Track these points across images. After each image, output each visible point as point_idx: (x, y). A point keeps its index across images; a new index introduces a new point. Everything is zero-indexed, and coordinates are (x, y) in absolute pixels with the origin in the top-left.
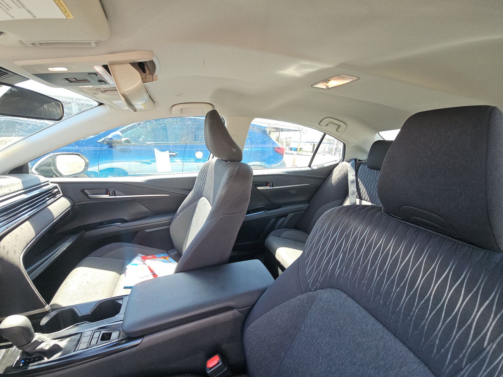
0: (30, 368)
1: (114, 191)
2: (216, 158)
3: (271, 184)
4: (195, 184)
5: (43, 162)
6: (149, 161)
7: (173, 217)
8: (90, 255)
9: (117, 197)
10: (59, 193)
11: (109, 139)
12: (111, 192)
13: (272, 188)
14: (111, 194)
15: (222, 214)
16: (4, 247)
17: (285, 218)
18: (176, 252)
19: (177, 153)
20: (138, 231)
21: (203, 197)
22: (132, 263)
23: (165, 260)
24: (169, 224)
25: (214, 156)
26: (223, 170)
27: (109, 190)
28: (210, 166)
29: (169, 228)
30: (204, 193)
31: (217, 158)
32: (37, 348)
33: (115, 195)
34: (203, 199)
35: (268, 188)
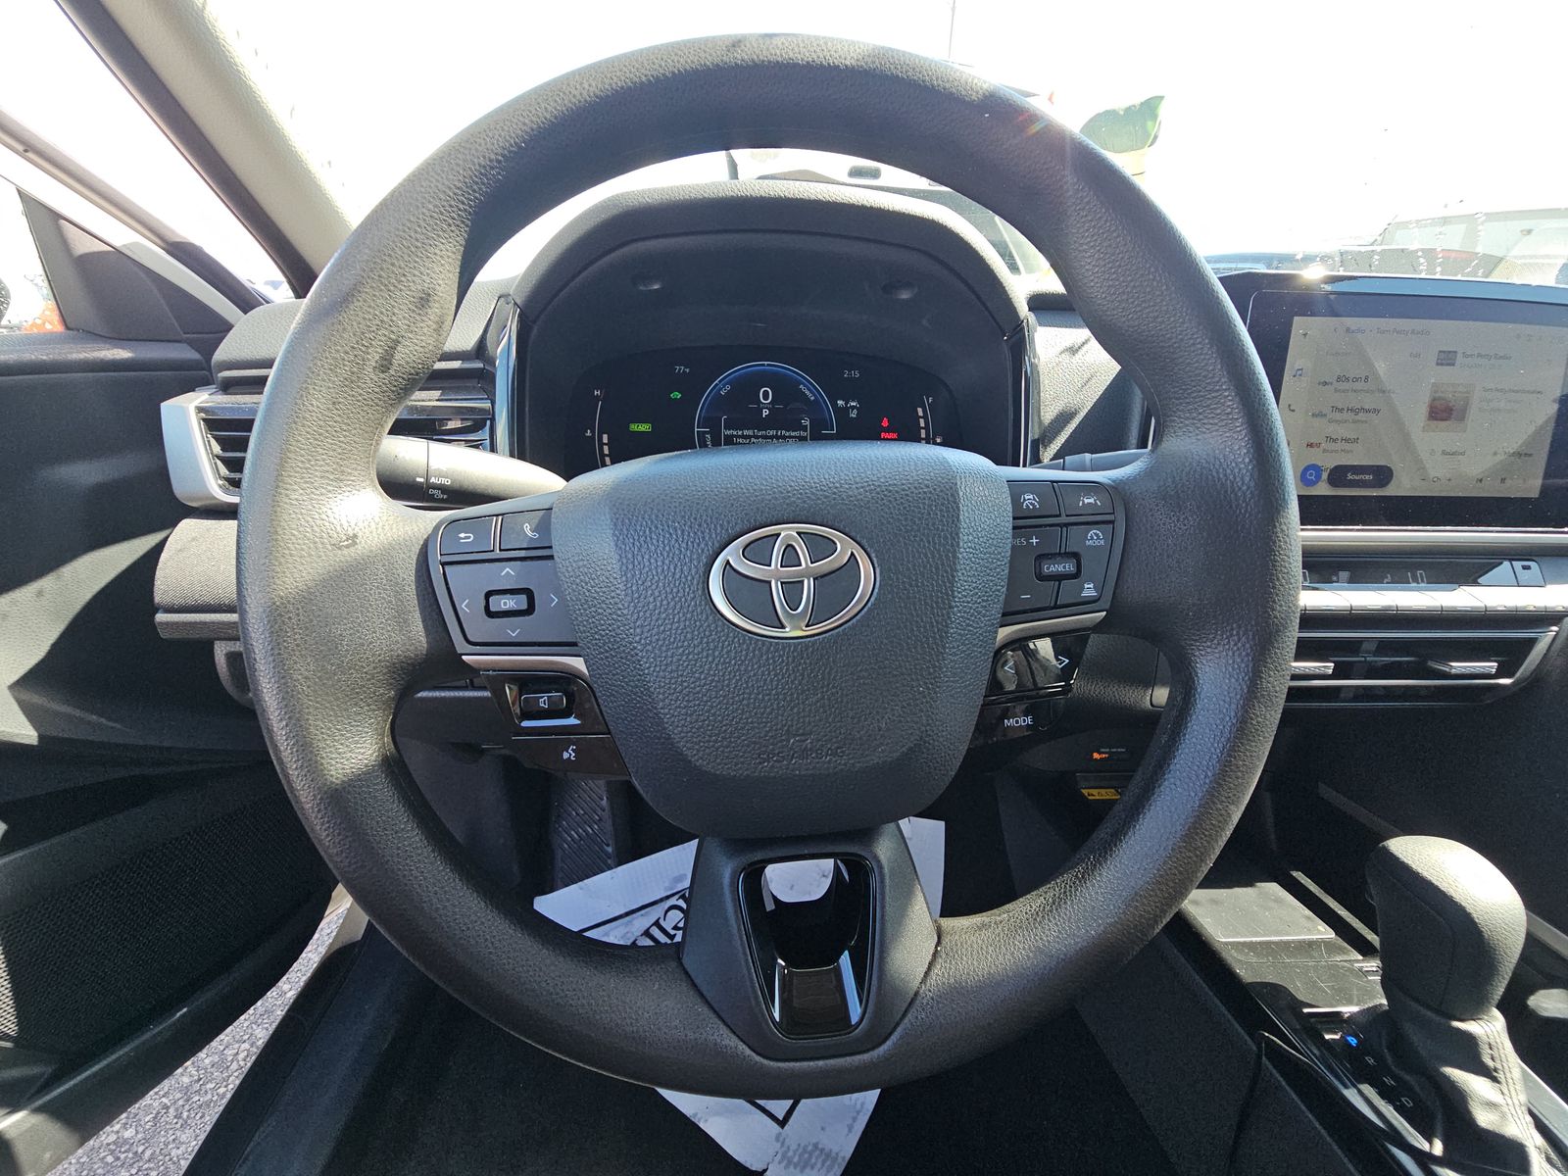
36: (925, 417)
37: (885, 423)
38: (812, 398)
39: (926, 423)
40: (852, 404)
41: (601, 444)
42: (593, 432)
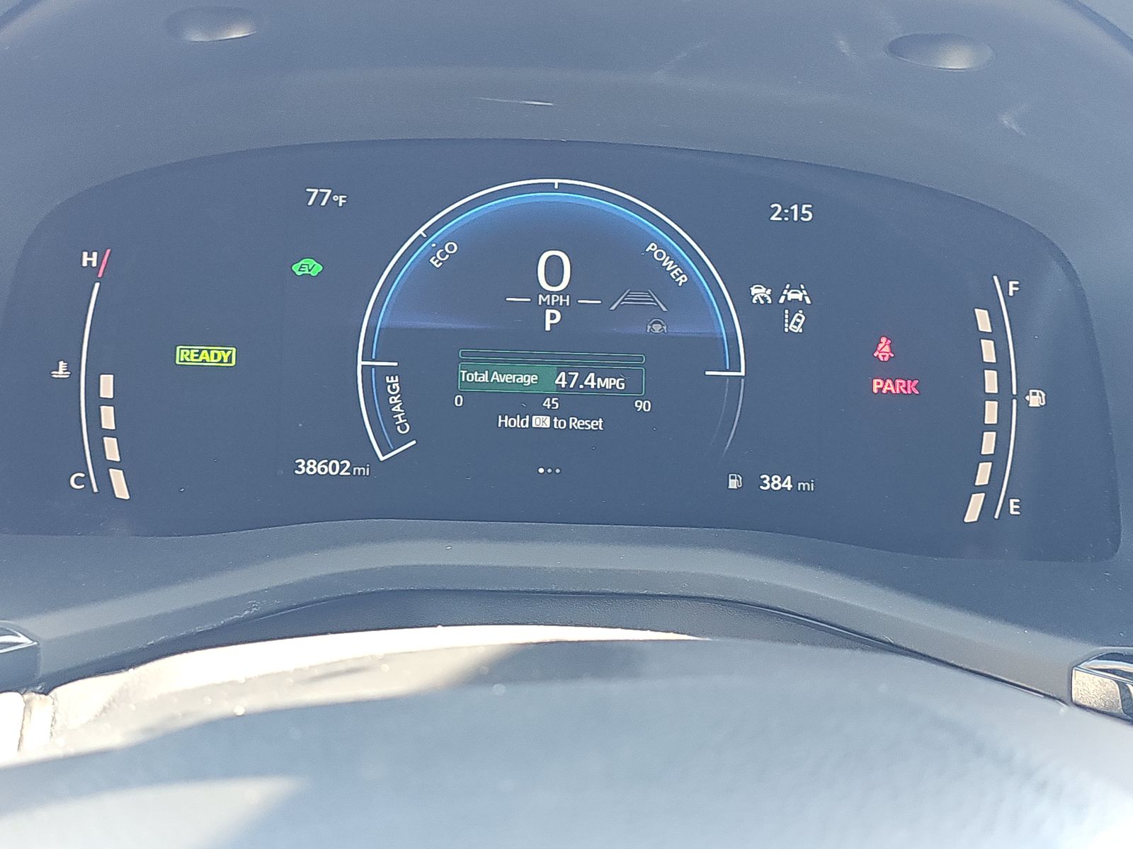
36: (997, 335)
37: (884, 350)
38: (682, 280)
39: (1001, 351)
40: (791, 296)
41: (95, 402)
42: (74, 369)
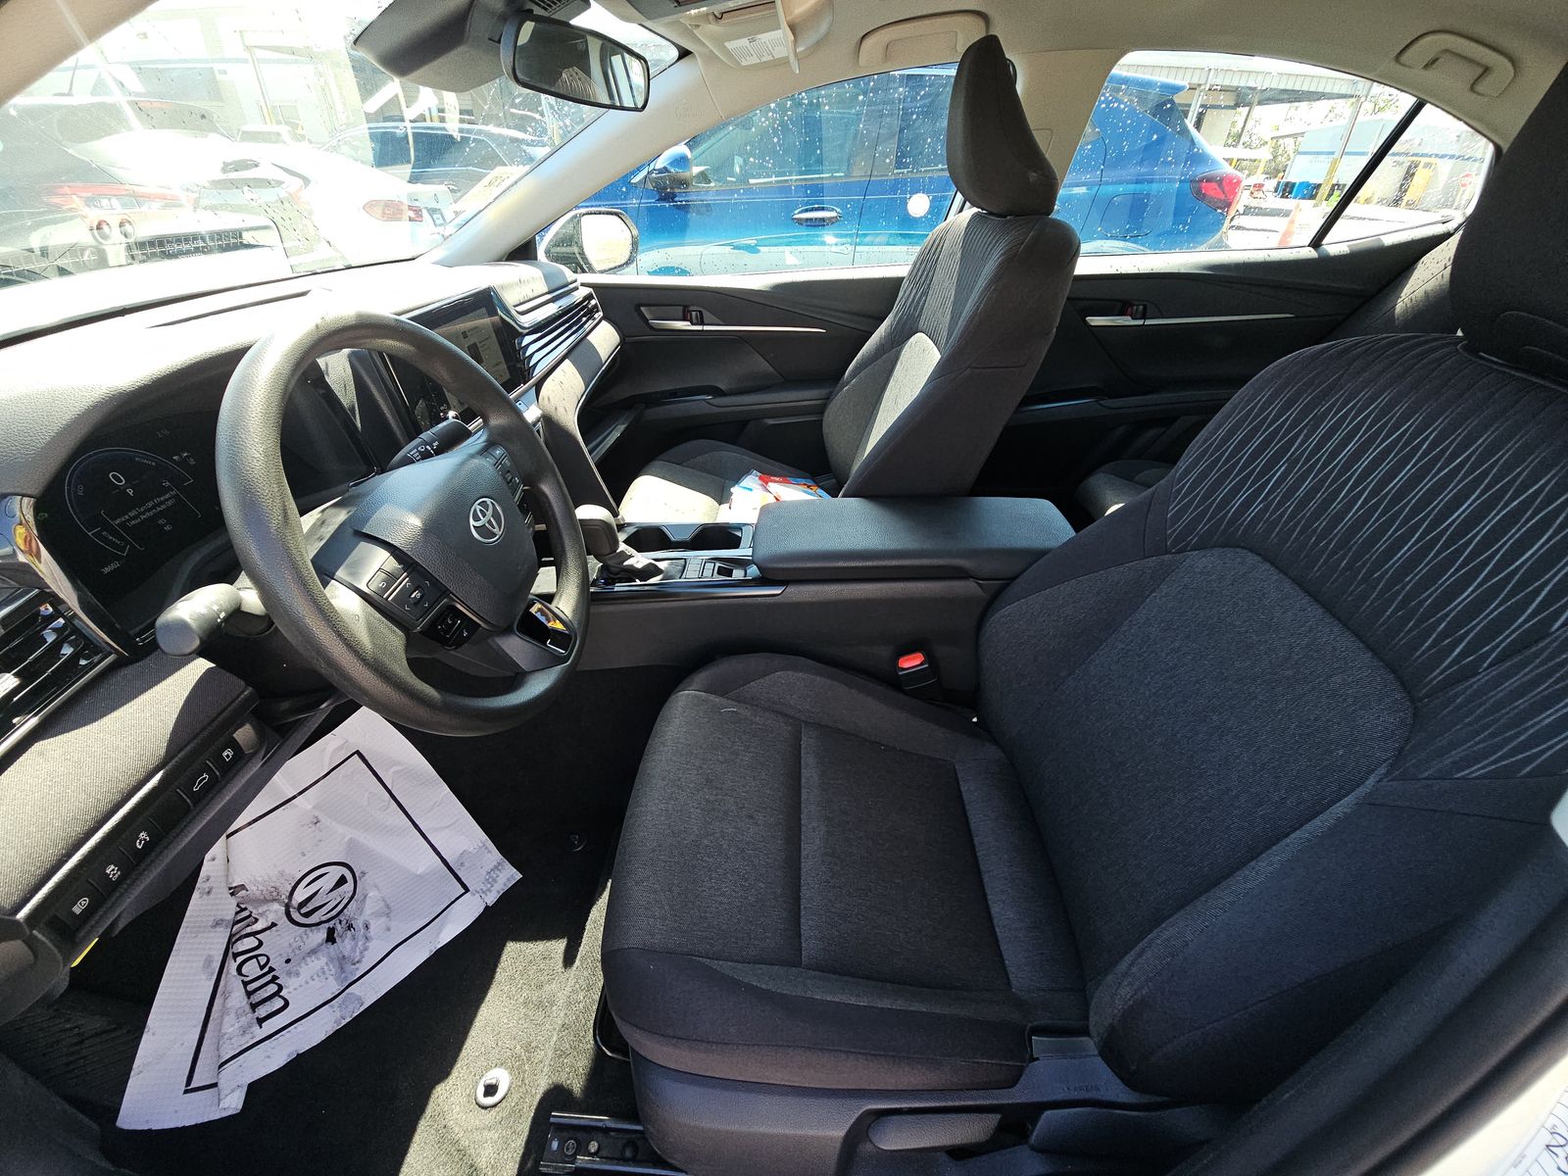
0: (616, 589)
1: (701, 312)
2: (971, 211)
3: (1141, 307)
4: (900, 294)
5: (557, 233)
6: (753, 242)
7: (831, 393)
8: (660, 457)
9: (706, 328)
10: (597, 311)
11: (660, 171)
12: (694, 313)
13: (1140, 322)
14: (694, 321)
15: (969, 366)
16: (549, 399)
17: (1163, 430)
18: (834, 480)
19: (838, 210)
20: (748, 421)
21: (918, 334)
22: (742, 484)
23: (810, 491)
24: (821, 410)
25: (968, 204)
26: (990, 243)
27: (690, 309)
28: (949, 236)
29: (822, 420)
30: (921, 323)
31: (975, 210)
32: (625, 563)
33: (702, 323)
34: (920, 338)
35: (1125, 321)
